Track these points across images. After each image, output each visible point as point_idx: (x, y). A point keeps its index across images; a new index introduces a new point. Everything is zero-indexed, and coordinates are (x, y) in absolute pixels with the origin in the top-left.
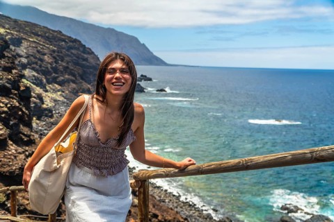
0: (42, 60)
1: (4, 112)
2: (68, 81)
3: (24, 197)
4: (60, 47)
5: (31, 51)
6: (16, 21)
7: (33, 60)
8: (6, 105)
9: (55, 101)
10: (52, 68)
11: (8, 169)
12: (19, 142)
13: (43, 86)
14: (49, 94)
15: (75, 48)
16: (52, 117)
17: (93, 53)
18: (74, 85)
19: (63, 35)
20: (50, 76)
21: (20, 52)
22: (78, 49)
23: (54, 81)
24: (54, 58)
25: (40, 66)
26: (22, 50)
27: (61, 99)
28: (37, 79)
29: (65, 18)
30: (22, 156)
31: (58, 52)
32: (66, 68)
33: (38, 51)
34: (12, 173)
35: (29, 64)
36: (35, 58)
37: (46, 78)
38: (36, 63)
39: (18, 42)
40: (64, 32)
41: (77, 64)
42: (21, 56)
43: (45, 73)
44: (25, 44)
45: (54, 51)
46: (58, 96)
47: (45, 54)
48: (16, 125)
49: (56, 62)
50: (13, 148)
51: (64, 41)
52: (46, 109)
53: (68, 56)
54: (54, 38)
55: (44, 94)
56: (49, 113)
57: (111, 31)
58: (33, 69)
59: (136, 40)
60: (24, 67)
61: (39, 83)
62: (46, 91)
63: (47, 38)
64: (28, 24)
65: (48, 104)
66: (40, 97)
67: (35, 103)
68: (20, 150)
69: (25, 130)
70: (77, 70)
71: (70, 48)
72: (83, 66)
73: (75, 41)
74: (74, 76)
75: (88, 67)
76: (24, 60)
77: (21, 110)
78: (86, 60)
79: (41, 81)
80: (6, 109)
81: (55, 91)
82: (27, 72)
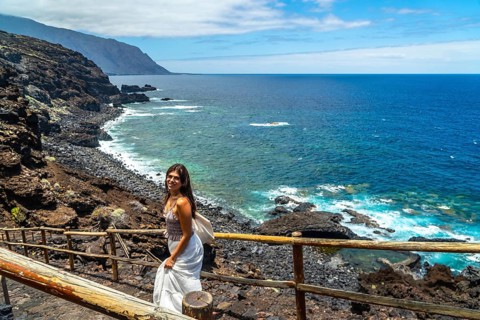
0: (44, 76)
1: (14, 139)
2: (73, 95)
3: (42, 215)
4: (61, 61)
5: (32, 67)
6: (12, 36)
7: (35, 75)
8: (15, 132)
9: (61, 115)
10: (55, 82)
11: (24, 191)
12: (31, 165)
13: (47, 102)
14: (54, 109)
15: (77, 62)
16: (59, 131)
17: (95, 65)
18: (79, 99)
19: (63, 48)
20: (53, 90)
21: (20, 68)
22: (79, 62)
23: (59, 95)
24: (56, 72)
25: (43, 82)
26: (22, 66)
27: (67, 113)
28: (40, 94)
29: (63, 30)
30: (36, 179)
31: (60, 66)
32: (69, 82)
33: (39, 67)
34: (28, 195)
35: (30, 79)
36: (37, 73)
37: (49, 93)
38: (38, 79)
39: (17, 58)
40: (64, 46)
41: (80, 77)
42: (22, 72)
43: (48, 88)
44: (24, 60)
45: (55, 66)
46: (63, 110)
47: (46, 69)
48: (28, 150)
49: (59, 77)
50: (26, 172)
51: (64, 54)
52: (53, 125)
53: (70, 69)
54: (54, 52)
55: (49, 109)
56: (56, 128)
57: (112, 42)
58: (36, 85)
59: (138, 49)
60: (26, 83)
61: (42, 98)
62: (52, 106)
63: (47, 53)
64: (25, 38)
65: (54, 119)
66: (45, 113)
67: (41, 119)
68: (33, 173)
69: (36, 153)
70: (80, 83)
71: (71, 62)
72: (86, 79)
73: (76, 54)
74: (78, 89)
75: (92, 80)
76: (25, 76)
77: (30, 135)
78: (89, 72)
79: (45, 96)
80: (15, 136)
81: (61, 105)
82: (29, 88)
